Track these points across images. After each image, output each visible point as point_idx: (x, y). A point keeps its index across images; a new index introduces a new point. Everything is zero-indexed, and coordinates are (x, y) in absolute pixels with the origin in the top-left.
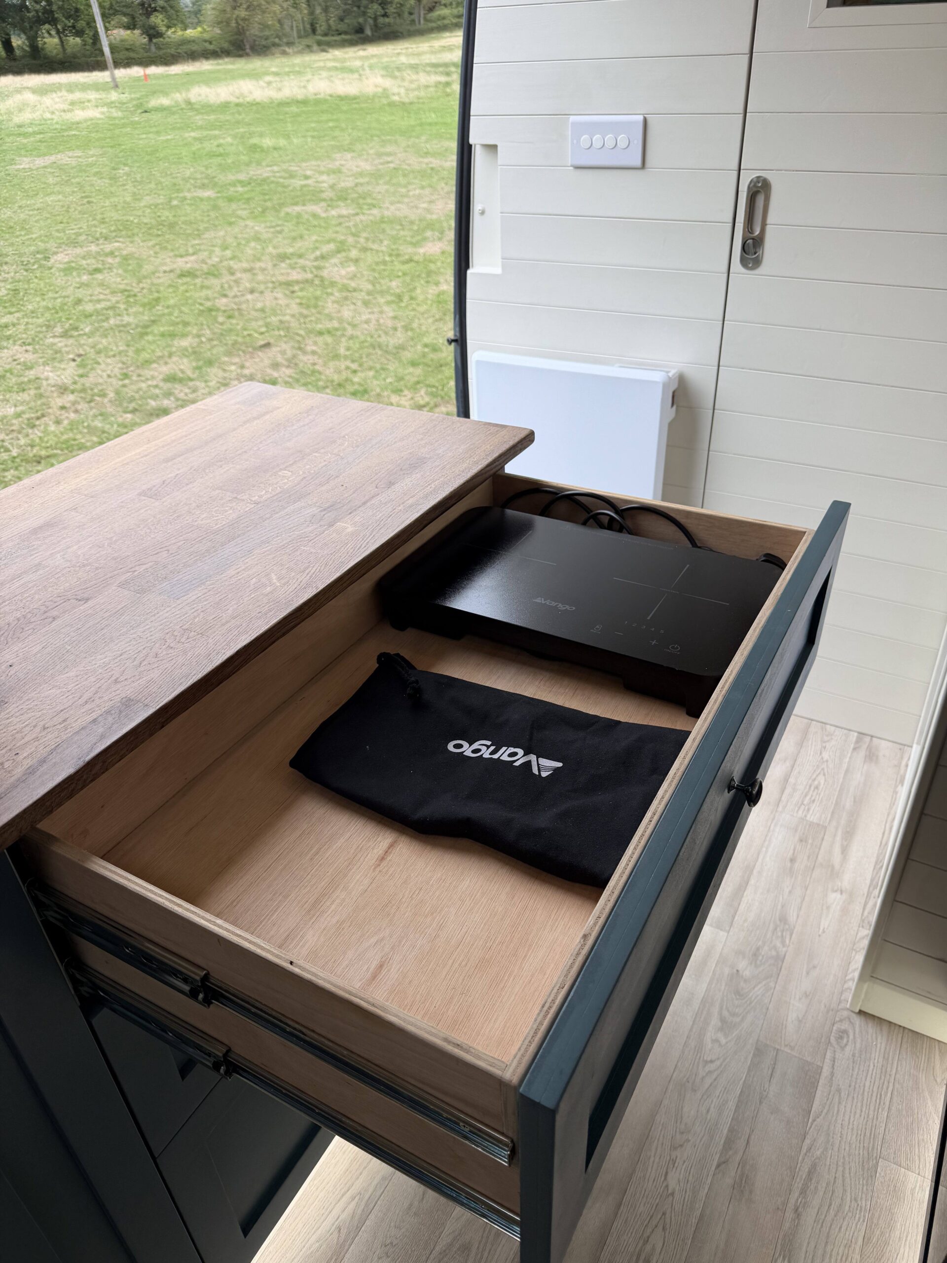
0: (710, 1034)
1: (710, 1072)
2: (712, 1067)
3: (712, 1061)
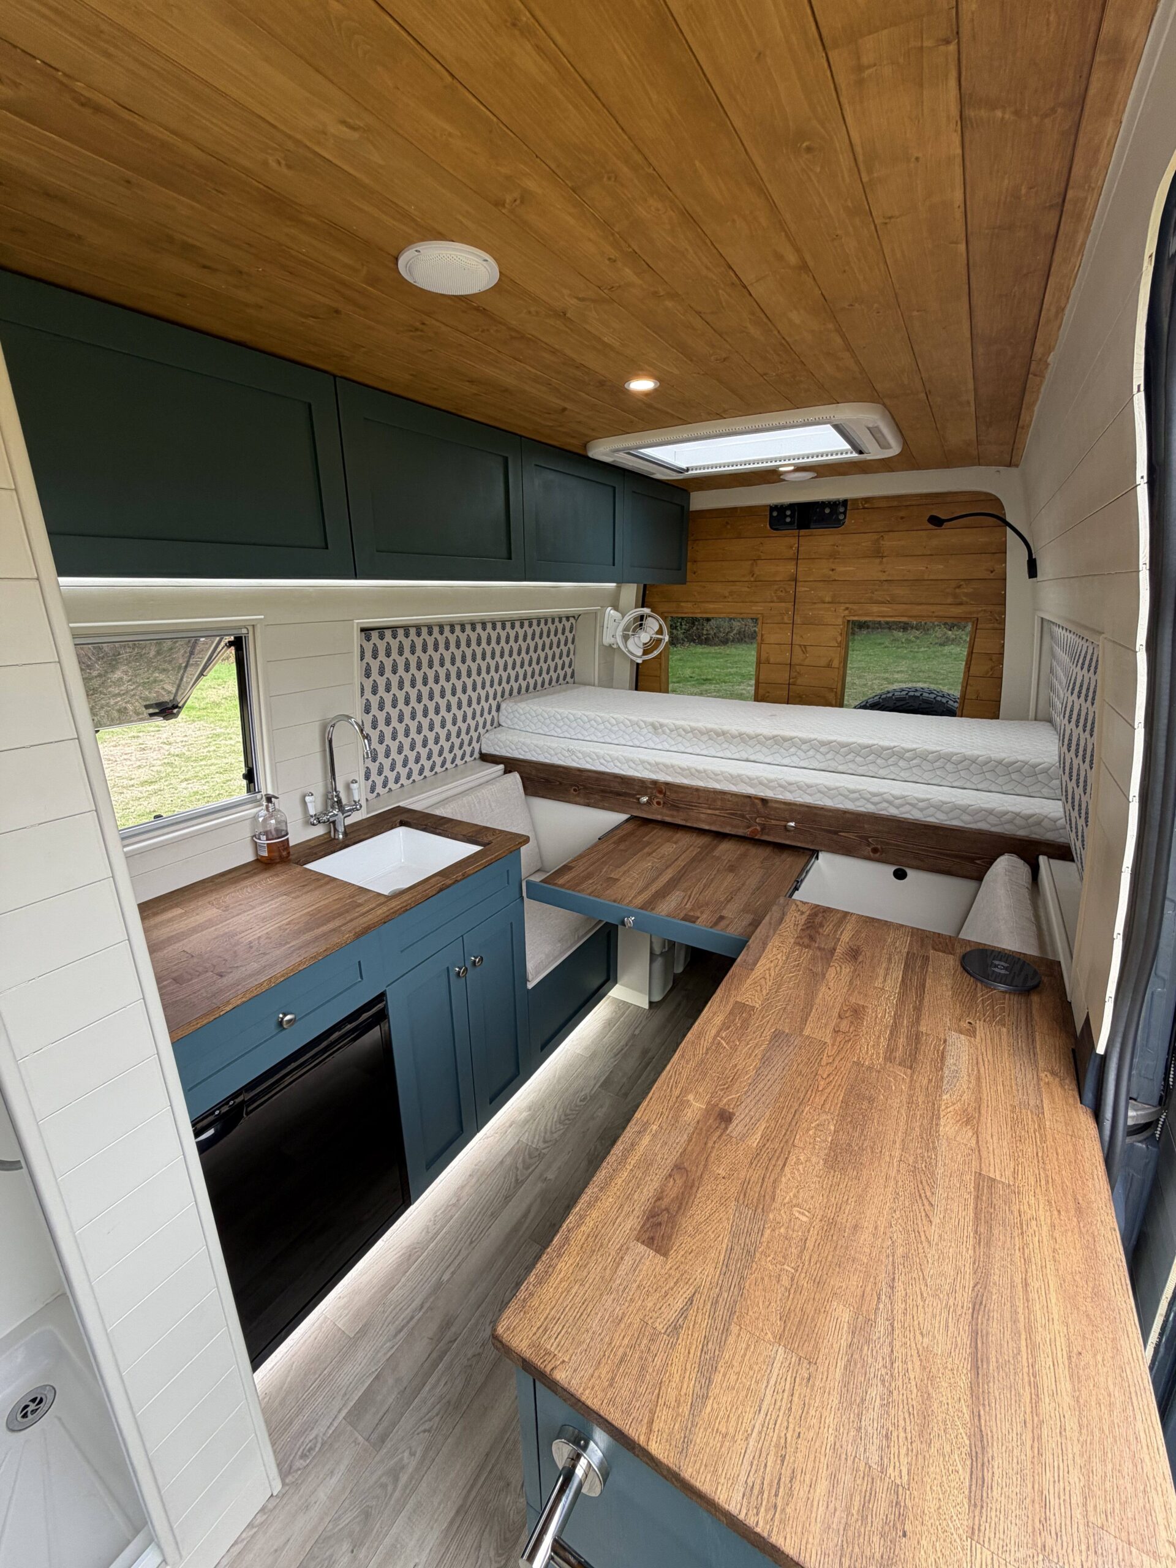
0: (413, 1463)
1: (430, 1420)
2: (427, 1426)
3: (425, 1431)
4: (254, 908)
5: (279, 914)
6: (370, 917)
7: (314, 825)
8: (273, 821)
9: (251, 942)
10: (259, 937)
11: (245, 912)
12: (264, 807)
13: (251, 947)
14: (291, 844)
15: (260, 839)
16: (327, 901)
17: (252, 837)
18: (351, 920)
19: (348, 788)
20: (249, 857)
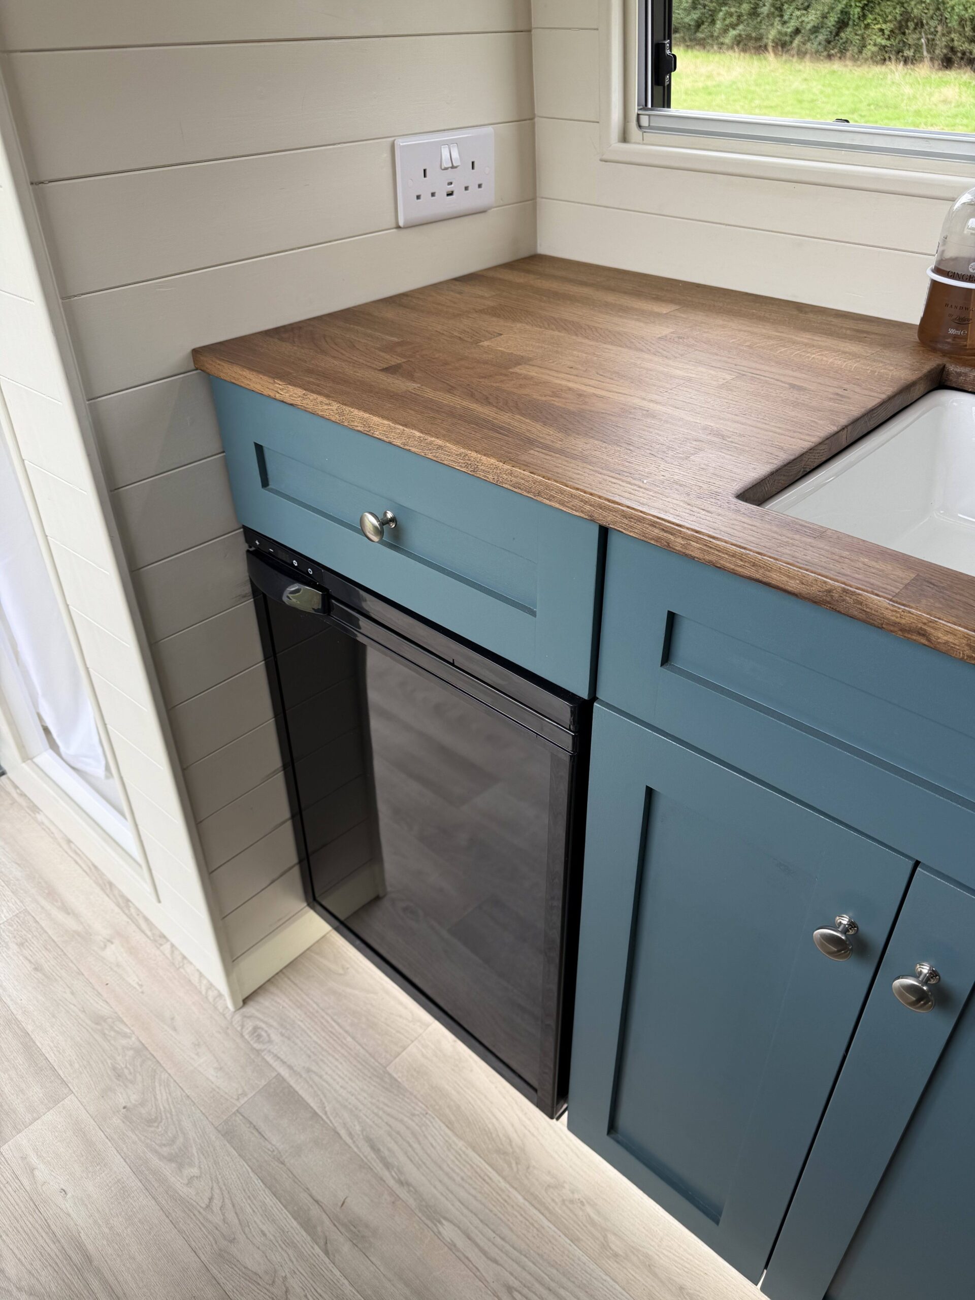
1: (222, 1208)
3: (211, 1199)
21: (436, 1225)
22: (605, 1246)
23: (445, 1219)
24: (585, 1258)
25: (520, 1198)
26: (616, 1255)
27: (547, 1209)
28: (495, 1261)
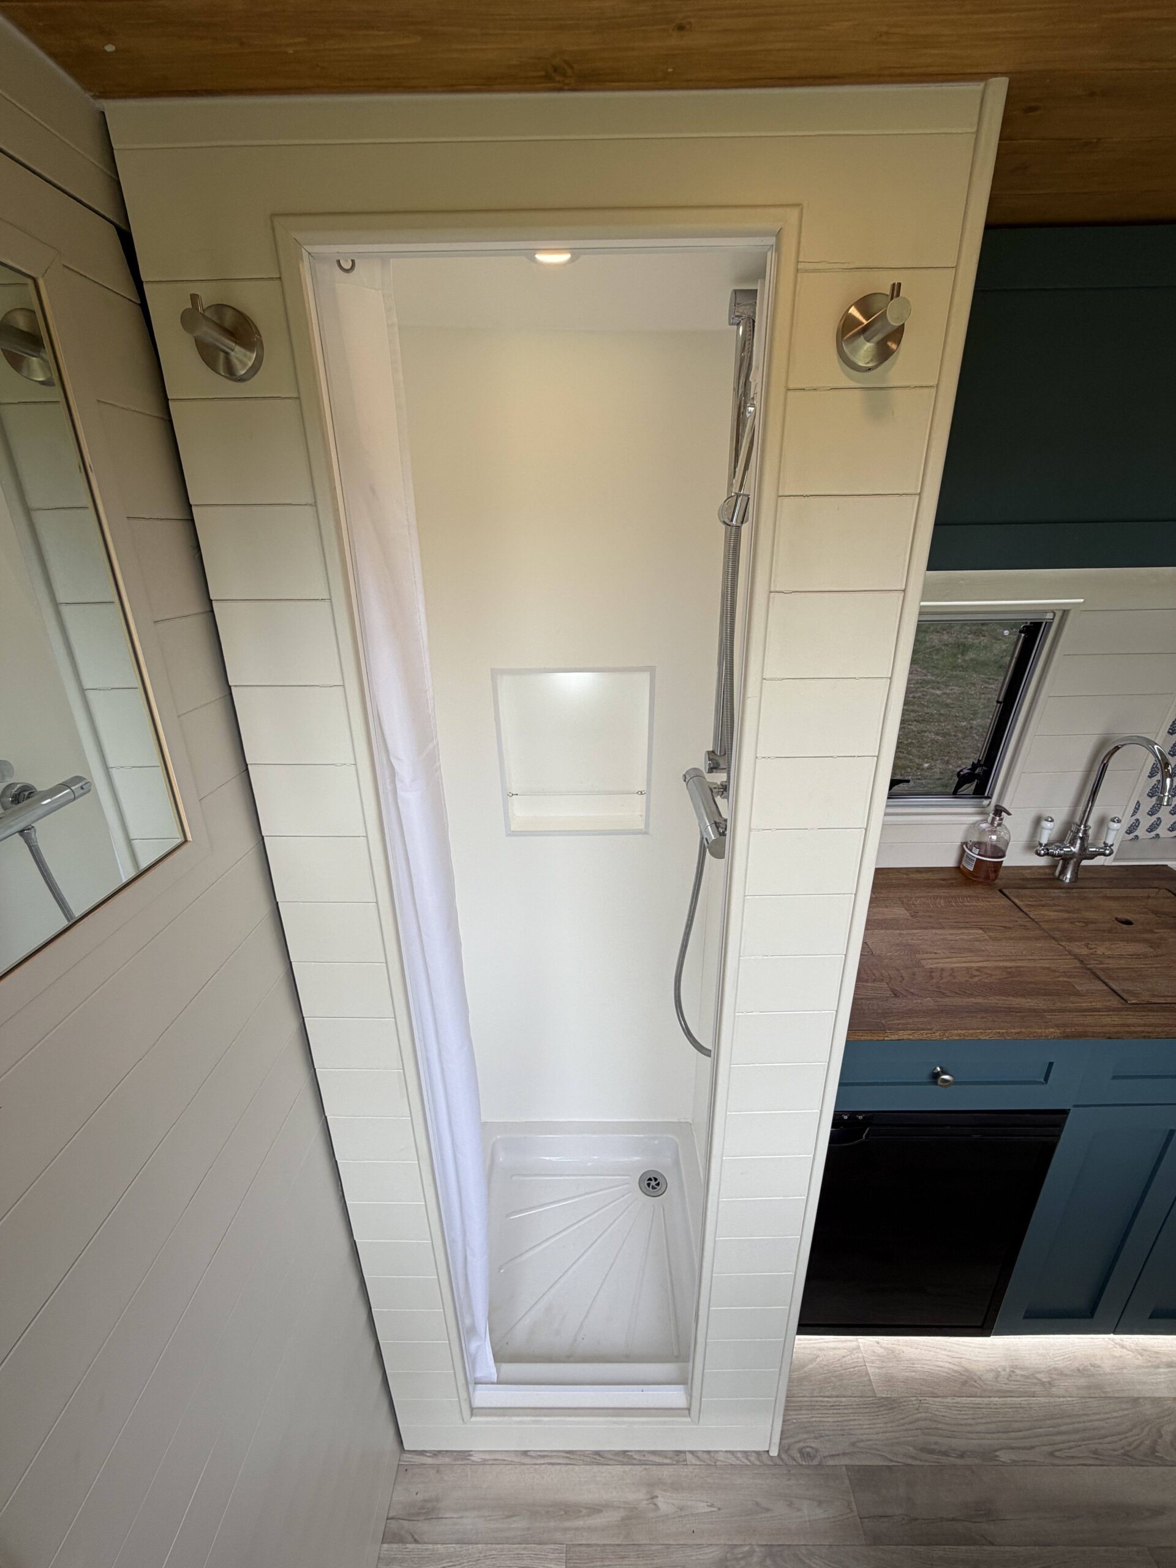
4: (943, 928)
5: (971, 951)
6: (1089, 1020)
7: (1039, 855)
8: (994, 837)
9: (932, 971)
10: (942, 970)
11: (933, 928)
12: (990, 819)
13: (932, 978)
14: (1003, 865)
15: (971, 851)
16: (1032, 964)
17: (963, 844)
18: (1062, 1011)
19: (1102, 822)
20: (949, 860)
21: (997, 1460)
22: (1043, 1384)
23: (996, 1451)
24: (1046, 1400)
25: (997, 1399)
26: (1050, 1383)
27: (1010, 1392)
28: (1032, 1448)
